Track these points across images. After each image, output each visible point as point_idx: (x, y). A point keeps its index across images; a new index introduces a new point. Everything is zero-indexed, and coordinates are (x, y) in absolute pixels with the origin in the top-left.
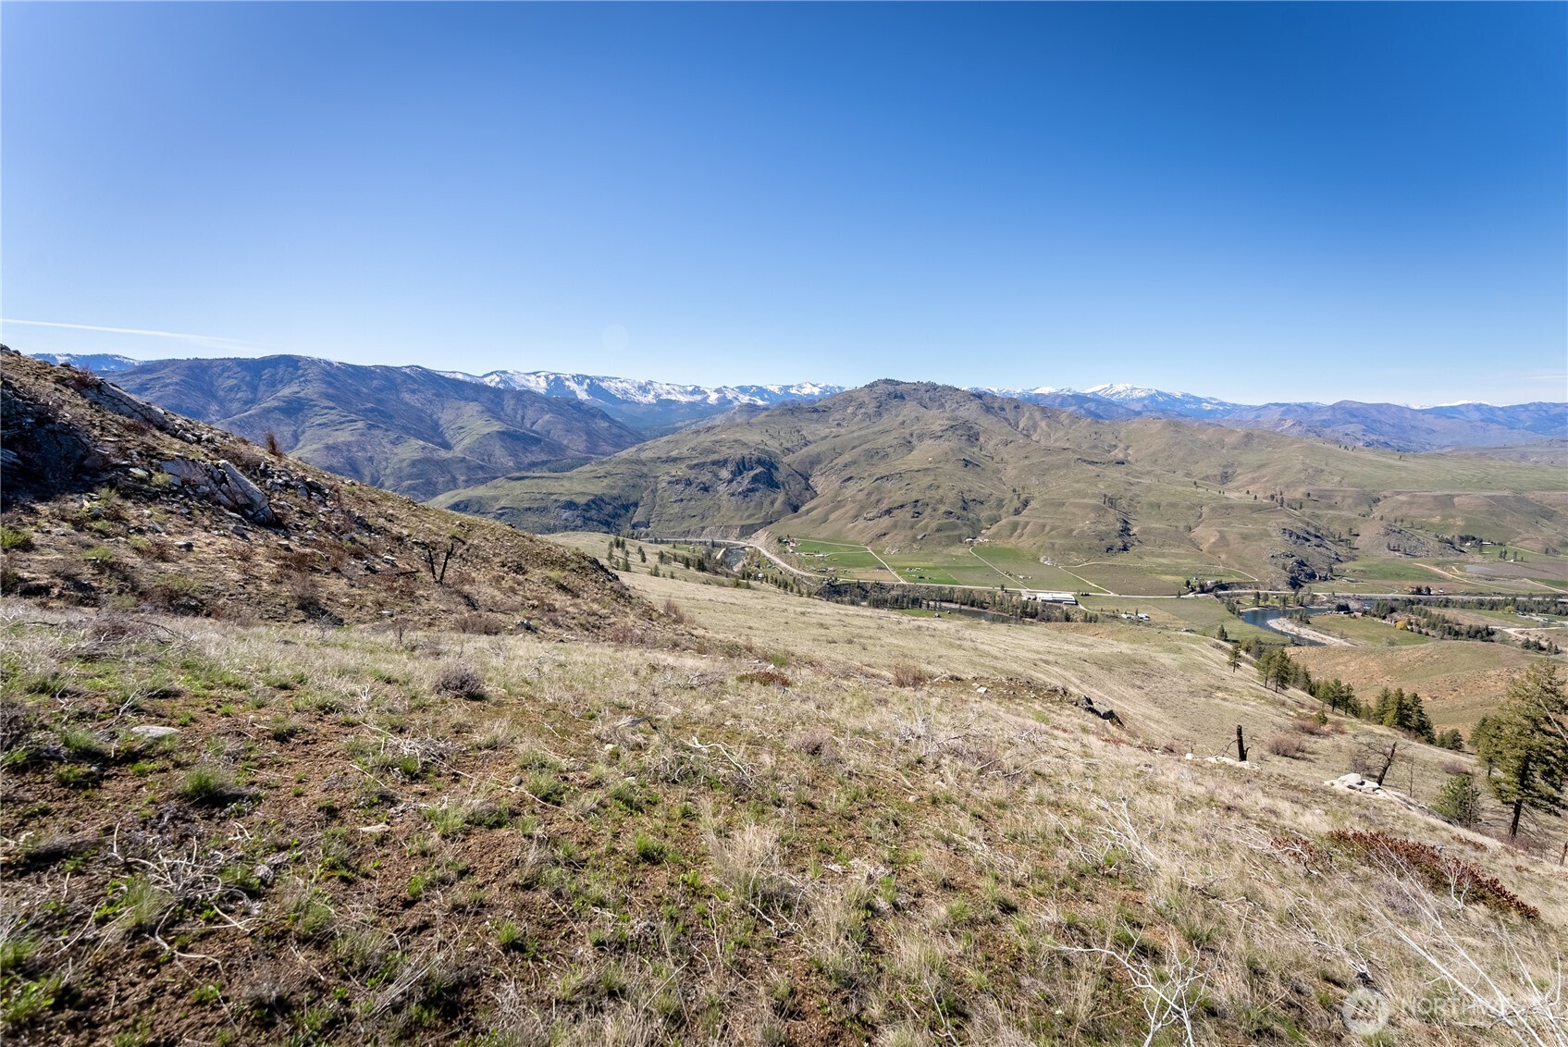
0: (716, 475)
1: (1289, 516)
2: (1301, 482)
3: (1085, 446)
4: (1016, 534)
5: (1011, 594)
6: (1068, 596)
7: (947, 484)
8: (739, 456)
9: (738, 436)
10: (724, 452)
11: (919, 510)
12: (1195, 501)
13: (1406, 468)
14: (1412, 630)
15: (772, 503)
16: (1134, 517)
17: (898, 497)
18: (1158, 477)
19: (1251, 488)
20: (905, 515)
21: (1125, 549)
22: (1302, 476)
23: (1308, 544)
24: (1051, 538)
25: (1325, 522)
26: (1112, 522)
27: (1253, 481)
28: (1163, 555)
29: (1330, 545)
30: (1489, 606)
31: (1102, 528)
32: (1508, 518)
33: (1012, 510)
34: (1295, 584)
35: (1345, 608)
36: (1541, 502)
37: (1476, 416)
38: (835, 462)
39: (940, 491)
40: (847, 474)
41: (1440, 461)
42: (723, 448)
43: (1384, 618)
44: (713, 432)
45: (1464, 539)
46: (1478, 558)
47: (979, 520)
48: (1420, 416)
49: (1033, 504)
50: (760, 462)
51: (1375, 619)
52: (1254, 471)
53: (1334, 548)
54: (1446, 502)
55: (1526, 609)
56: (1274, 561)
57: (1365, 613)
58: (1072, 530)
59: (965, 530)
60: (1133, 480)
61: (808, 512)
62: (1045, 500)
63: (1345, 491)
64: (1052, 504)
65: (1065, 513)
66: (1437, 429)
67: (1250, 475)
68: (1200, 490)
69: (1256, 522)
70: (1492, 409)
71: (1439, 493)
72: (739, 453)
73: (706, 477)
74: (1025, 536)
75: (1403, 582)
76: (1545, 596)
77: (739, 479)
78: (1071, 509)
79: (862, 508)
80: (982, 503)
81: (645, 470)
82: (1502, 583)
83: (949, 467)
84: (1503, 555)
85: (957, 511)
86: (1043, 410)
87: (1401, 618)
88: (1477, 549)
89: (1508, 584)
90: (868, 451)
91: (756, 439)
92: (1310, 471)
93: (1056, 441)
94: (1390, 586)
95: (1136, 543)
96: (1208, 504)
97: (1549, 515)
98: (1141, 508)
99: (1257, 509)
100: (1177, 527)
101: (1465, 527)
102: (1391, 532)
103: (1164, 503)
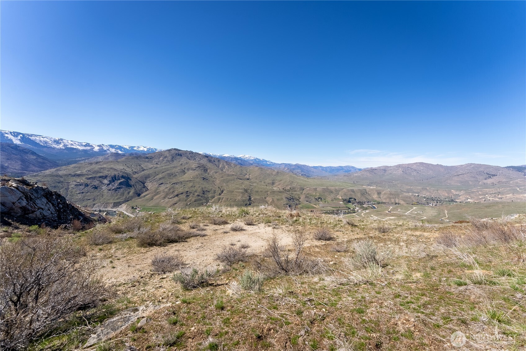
0: (101, 182)
1: (287, 194)
2: (288, 185)
4: (220, 201)
7: (197, 186)
8: (113, 174)
9: (112, 166)
10: (106, 173)
11: (188, 195)
12: (266, 190)
15: (129, 193)
16: (252, 195)
17: (181, 190)
19: (279, 186)
20: (183, 196)
21: (250, 204)
22: (289, 183)
23: (291, 201)
24: (230, 202)
25: (294, 195)
26: (246, 197)
31: (244, 198)
32: (325, 193)
33: (218, 194)
38: (156, 177)
39: (195, 188)
40: (161, 182)
42: (105, 171)
44: (99, 164)
45: (319, 198)
46: (321, 203)
47: (208, 197)
49: (225, 192)
50: (123, 177)
54: (315, 190)
56: (284, 206)
58: (236, 200)
59: (204, 201)
60: (252, 184)
61: (144, 196)
62: (228, 190)
63: (297, 187)
64: (230, 192)
65: (234, 194)
67: (278, 183)
68: (268, 187)
69: (280, 196)
71: (314, 187)
72: (113, 173)
73: (96, 183)
74: (222, 202)
75: (308, 209)
77: (113, 184)
78: (235, 193)
79: (167, 194)
80: (209, 192)
81: (62, 179)
83: (198, 180)
84: (325, 202)
85: (201, 194)
86: (226, 162)
88: (321, 201)
90: (169, 174)
91: (120, 168)
93: (230, 172)
95: (253, 203)
96: (269, 191)
97: (332, 192)
98: (254, 192)
99: (280, 192)
100: (262, 197)
101: (319, 196)
102: (306, 197)
103: (259, 191)
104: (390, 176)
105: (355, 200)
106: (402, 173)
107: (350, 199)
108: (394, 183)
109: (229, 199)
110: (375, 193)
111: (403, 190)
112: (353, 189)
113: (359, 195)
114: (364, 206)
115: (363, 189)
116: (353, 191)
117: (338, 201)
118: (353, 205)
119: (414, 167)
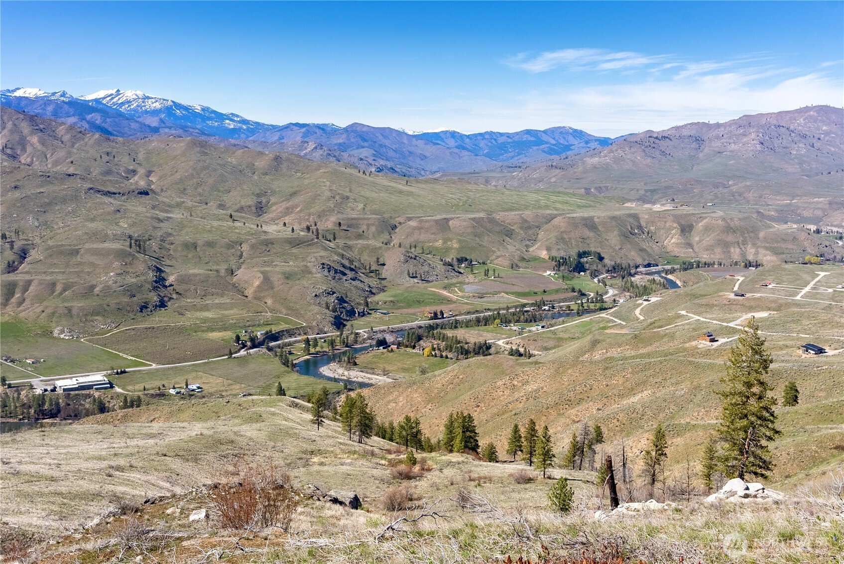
1: (325, 249)
2: (331, 211)
3: (96, 172)
4: (13, 300)
5: (18, 388)
6: (97, 377)
12: (234, 238)
13: (410, 194)
14: (436, 356)
16: (168, 262)
18: (190, 210)
19: (287, 219)
21: (162, 305)
22: (331, 204)
23: (345, 278)
24: (65, 300)
25: (356, 253)
26: (142, 271)
27: (288, 212)
28: (206, 308)
29: (363, 277)
30: (483, 323)
31: (131, 280)
32: (486, 238)
34: (339, 324)
35: (382, 343)
36: (504, 222)
37: (452, 143)
41: (435, 186)
43: (414, 347)
45: (461, 260)
46: (471, 278)
48: (415, 142)
49: (34, 255)
51: (408, 349)
52: (287, 200)
53: (366, 280)
54: (443, 225)
55: (506, 321)
56: (318, 300)
57: (399, 345)
58: (93, 287)
60: (162, 215)
62: (50, 248)
63: (368, 219)
64: (61, 253)
65: (81, 264)
66: (427, 154)
67: (284, 205)
68: (237, 224)
69: (296, 259)
70: (462, 137)
71: (438, 217)
74: (27, 303)
75: (423, 308)
76: (516, 307)
82: (489, 299)
84: (486, 273)
87: (427, 344)
88: (469, 270)
89: (492, 299)
92: (337, 198)
93: (56, 163)
94: (414, 314)
95: (174, 296)
96: (247, 240)
97: (509, 233)
98: (175, 251)
99: (296, 243)
100: (217, 271)
101: (459, 250)
102: (409, 258)
103: (200, 243)
104: (718, 160)
105: (601, 259)
106: (759, 147)
107: (581, 255)
108: (734, 188)
109: (59, 288)
110: (671, 228)
111: (766, 213)
112: (591, 219)
113: (613, 238)
114: (636, 279)
115: (630, 215)
116: (590, 224)
117: (535, 268)
118: (596, 280)
119: (799, 125)
